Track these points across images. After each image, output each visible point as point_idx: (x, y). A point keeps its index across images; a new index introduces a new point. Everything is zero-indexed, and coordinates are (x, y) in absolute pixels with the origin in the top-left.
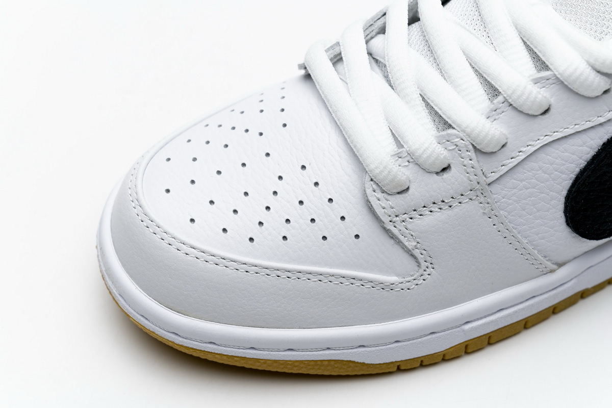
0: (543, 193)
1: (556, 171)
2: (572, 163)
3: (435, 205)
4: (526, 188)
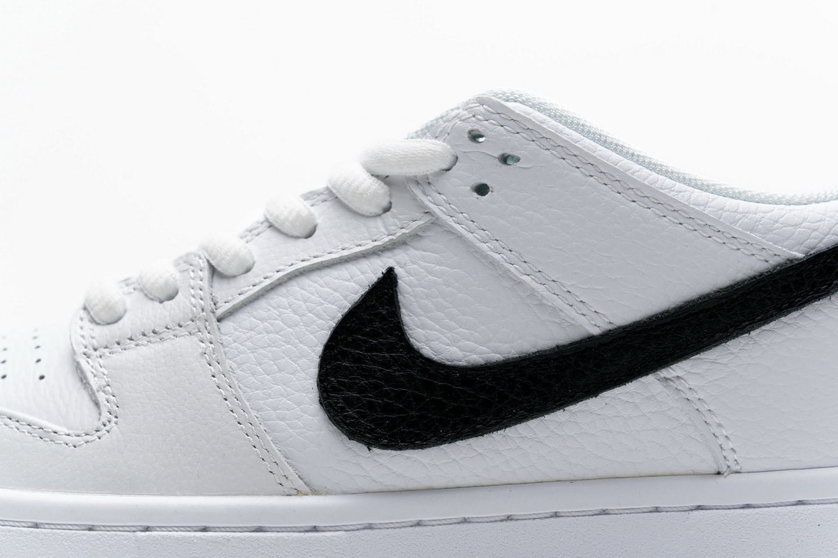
0: (288, 343)
1: (310, 312)
2: (333, 304)
3: (144, 337)
4: (266, 332)
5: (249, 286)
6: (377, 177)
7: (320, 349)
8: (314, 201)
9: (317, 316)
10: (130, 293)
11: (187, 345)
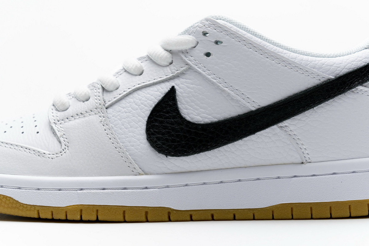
0: (134, 116)
1: (142, 104)
2: (151, 101)
3: (77, 116)
4: (125, 112)
5: (118, 95)
6: (167, 50)
7: (146, 118)
8: (142, 61)
9: (145, 106)
10: (71, 99)
11: (94, 118)
